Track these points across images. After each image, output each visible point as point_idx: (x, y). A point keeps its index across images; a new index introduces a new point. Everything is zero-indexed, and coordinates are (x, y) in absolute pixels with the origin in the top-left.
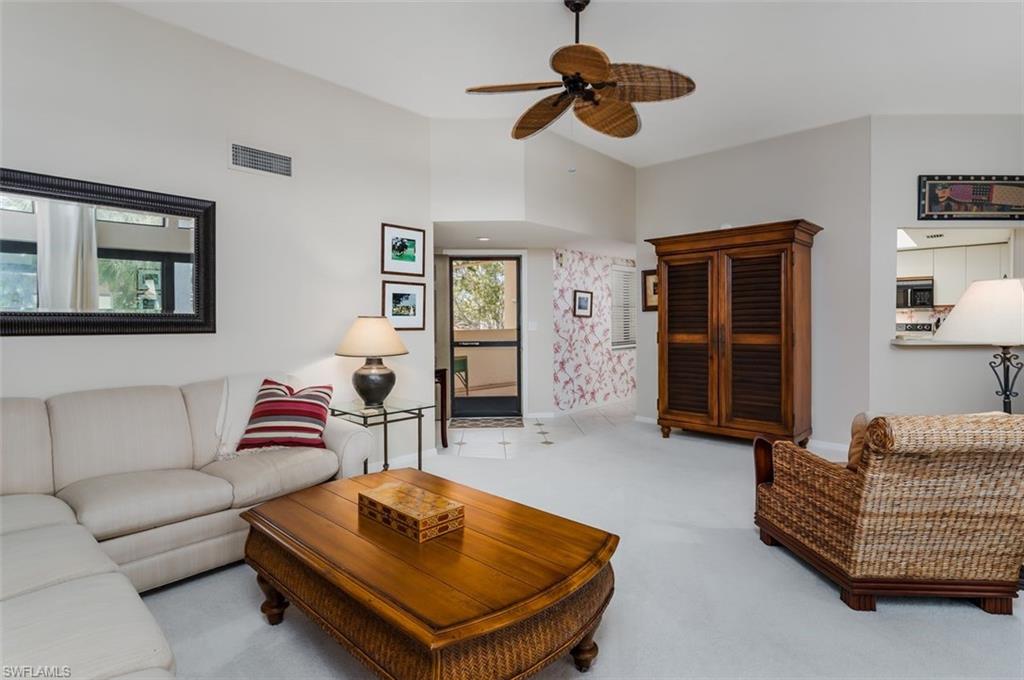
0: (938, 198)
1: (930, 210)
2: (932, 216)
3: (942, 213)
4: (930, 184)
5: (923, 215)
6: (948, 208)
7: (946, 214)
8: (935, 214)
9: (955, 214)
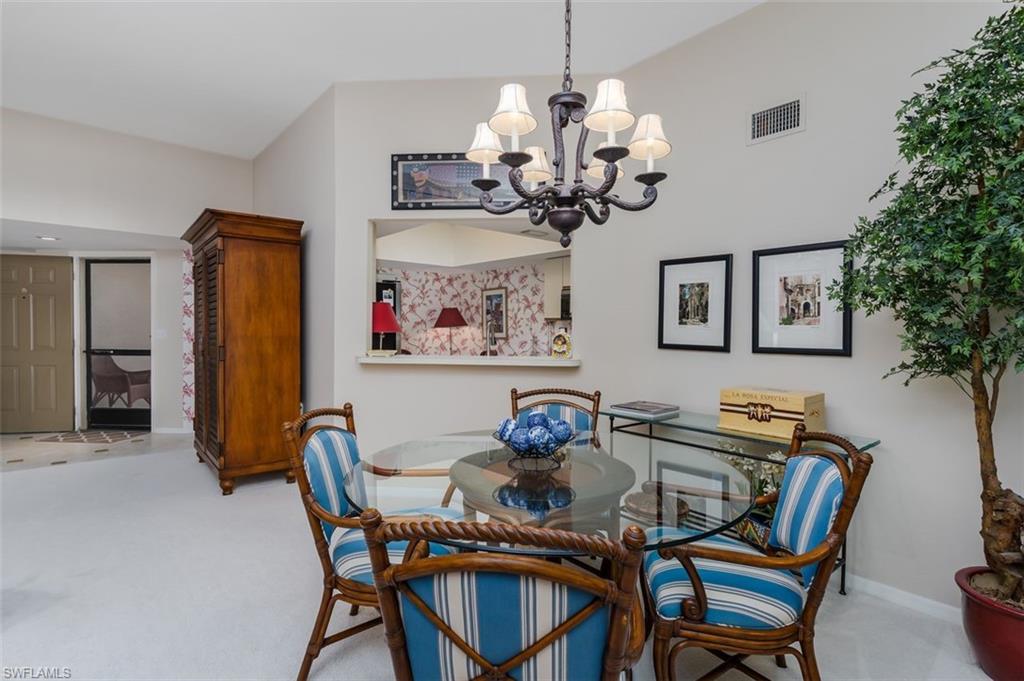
0: (414, 182)
1: (405, 198)
2: (407, 204)
3: (419, 201)
4: (404, 166)
5: (396, 204)
6: (427, 194)
7: (423, 202)
8: (411, 202)
9: (434, 201)
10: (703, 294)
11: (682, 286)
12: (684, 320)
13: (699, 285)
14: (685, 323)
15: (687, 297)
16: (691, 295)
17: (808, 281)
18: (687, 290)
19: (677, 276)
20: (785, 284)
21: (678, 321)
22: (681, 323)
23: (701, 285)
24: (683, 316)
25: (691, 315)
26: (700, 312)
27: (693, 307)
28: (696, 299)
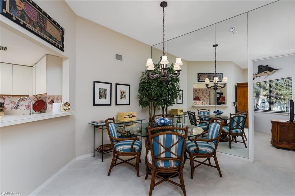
10: (105, 91)
11: (100, 89)
12: (100, 98)
13: (104, 89)
14: (101, 99)
15: (101, 92)
16: (102, 91)
17: (124, 91)
18: (101, 90)
19: (98, 86)
20: (121, 91)
21: (99, 98)
22: (100, 99)
23: (105, 89)
24: (100, 97)
25: (102, 97)
26: (105, 96)
27: (103, 95)
28: (103, 92)
